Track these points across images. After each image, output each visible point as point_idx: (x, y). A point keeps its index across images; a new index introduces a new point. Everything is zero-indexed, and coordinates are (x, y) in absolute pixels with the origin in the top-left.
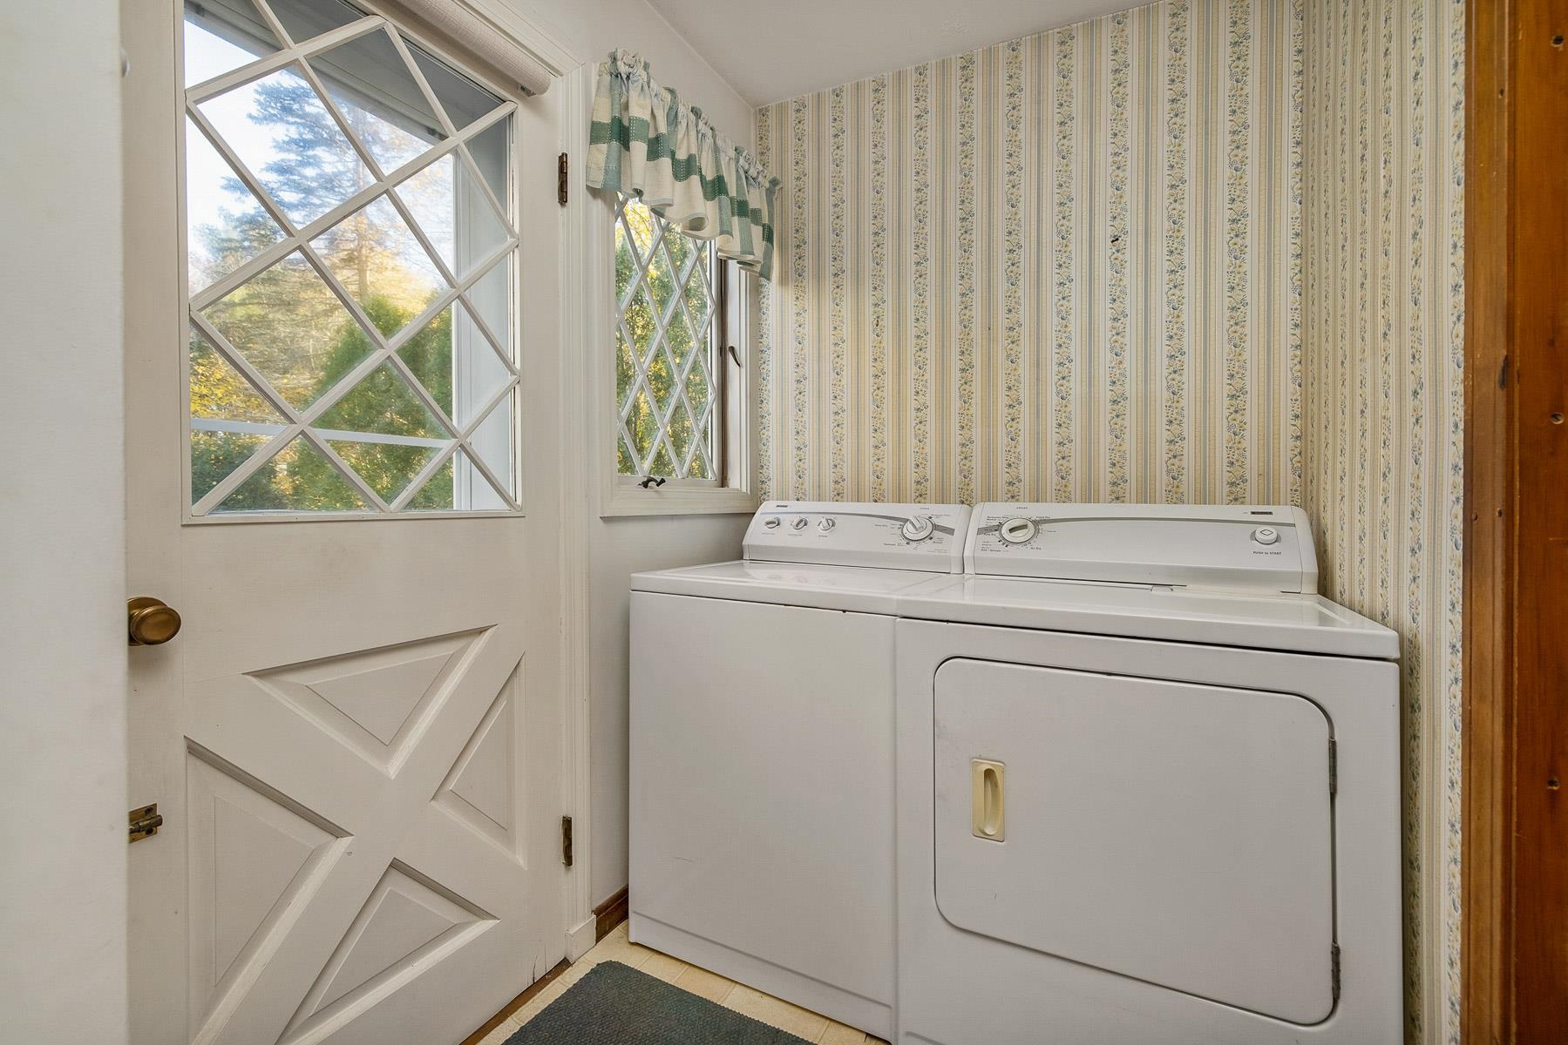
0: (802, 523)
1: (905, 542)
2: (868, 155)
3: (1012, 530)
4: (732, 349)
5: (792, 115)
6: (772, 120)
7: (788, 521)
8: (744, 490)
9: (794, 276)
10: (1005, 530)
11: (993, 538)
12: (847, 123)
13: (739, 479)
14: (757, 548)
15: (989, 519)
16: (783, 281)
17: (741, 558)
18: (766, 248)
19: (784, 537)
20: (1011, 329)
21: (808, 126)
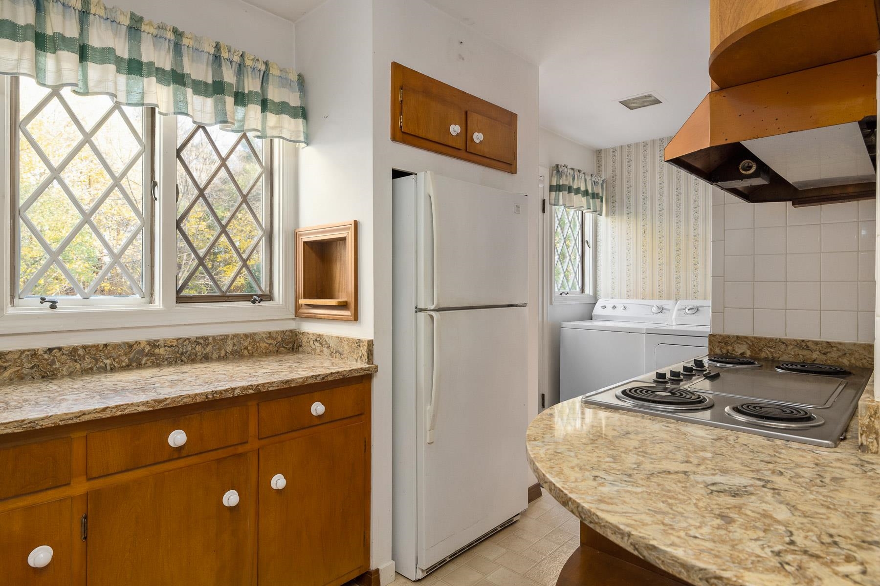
0: (614, 307)
1: (652, 313)
2: (641, 170)
3: (689, 310)
4: (587, 241)
5: (611, 153)
6: (603, 155)
7: (609, 306)
8: (591, 294)
9: (611, 212)
10: (687, 310)
11: (682, 312)
12: (633, 157)
13: (588, 290)
14: (598, 316)
15: (682, 306)
16: (607, 214)
17: (592, 319)
18: (601, 204)
19: (608, 312)
20: (695, 236)
21: (618, 157)
